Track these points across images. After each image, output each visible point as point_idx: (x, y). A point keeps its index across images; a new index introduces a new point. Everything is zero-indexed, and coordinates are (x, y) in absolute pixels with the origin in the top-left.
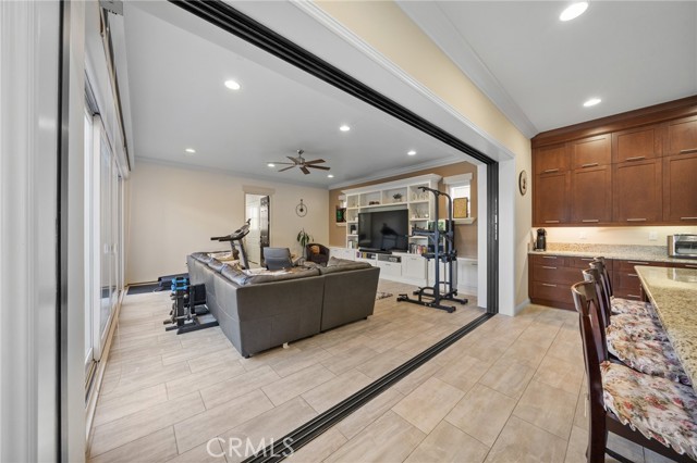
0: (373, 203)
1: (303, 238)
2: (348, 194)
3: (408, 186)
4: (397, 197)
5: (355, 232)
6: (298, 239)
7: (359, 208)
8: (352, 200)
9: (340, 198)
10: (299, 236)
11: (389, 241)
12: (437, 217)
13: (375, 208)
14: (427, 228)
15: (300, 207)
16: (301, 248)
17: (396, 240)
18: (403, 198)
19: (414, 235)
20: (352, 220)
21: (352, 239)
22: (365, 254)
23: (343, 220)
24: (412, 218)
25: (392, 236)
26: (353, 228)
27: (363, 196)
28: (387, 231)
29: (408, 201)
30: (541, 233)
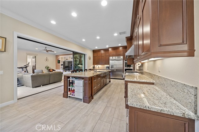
0: (67, 59)
1: (47, 68)
2: (60, 57)
5: (62, 66)
6: (46, 68)
7: (63, 60)
8: (62, 58)
9: (59, 57)
10: (46, 67)
13: (67, 61)
15: (46, 59)
16: (47, 70)
20: (61, 63)
21: (61, 68)
22: (65, 71)
23: (59, 63)
26: (62, 65)
27: (65, 57)
30: (94, 66)
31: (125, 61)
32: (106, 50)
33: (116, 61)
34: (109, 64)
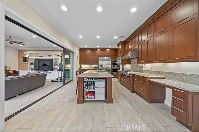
0: (41, 57)
2: (29, 52)
3: (53, 53)
4: (50, 56)
7: (34, 58)
8: (31, 55)
9: (25, 53)
11: (46, 68)
12: (61, 62)
13: (41, 58)
14: (59, 64)
17: (48, 68)
18: (52, 56)
19: (55, 66)
20: (31, 61)
21: (31, 68)
22: (37, 72)
23: (26, 61)
24: (54, 62)
25: (46, 67)
26: (32, 64)
27: (37, 54)
28: (44, 65)
29: (53, 57)
30: (81, 66)
31: (113, 61)
32: (93, 50)
33: (105, 61)
34: (98, 64)
